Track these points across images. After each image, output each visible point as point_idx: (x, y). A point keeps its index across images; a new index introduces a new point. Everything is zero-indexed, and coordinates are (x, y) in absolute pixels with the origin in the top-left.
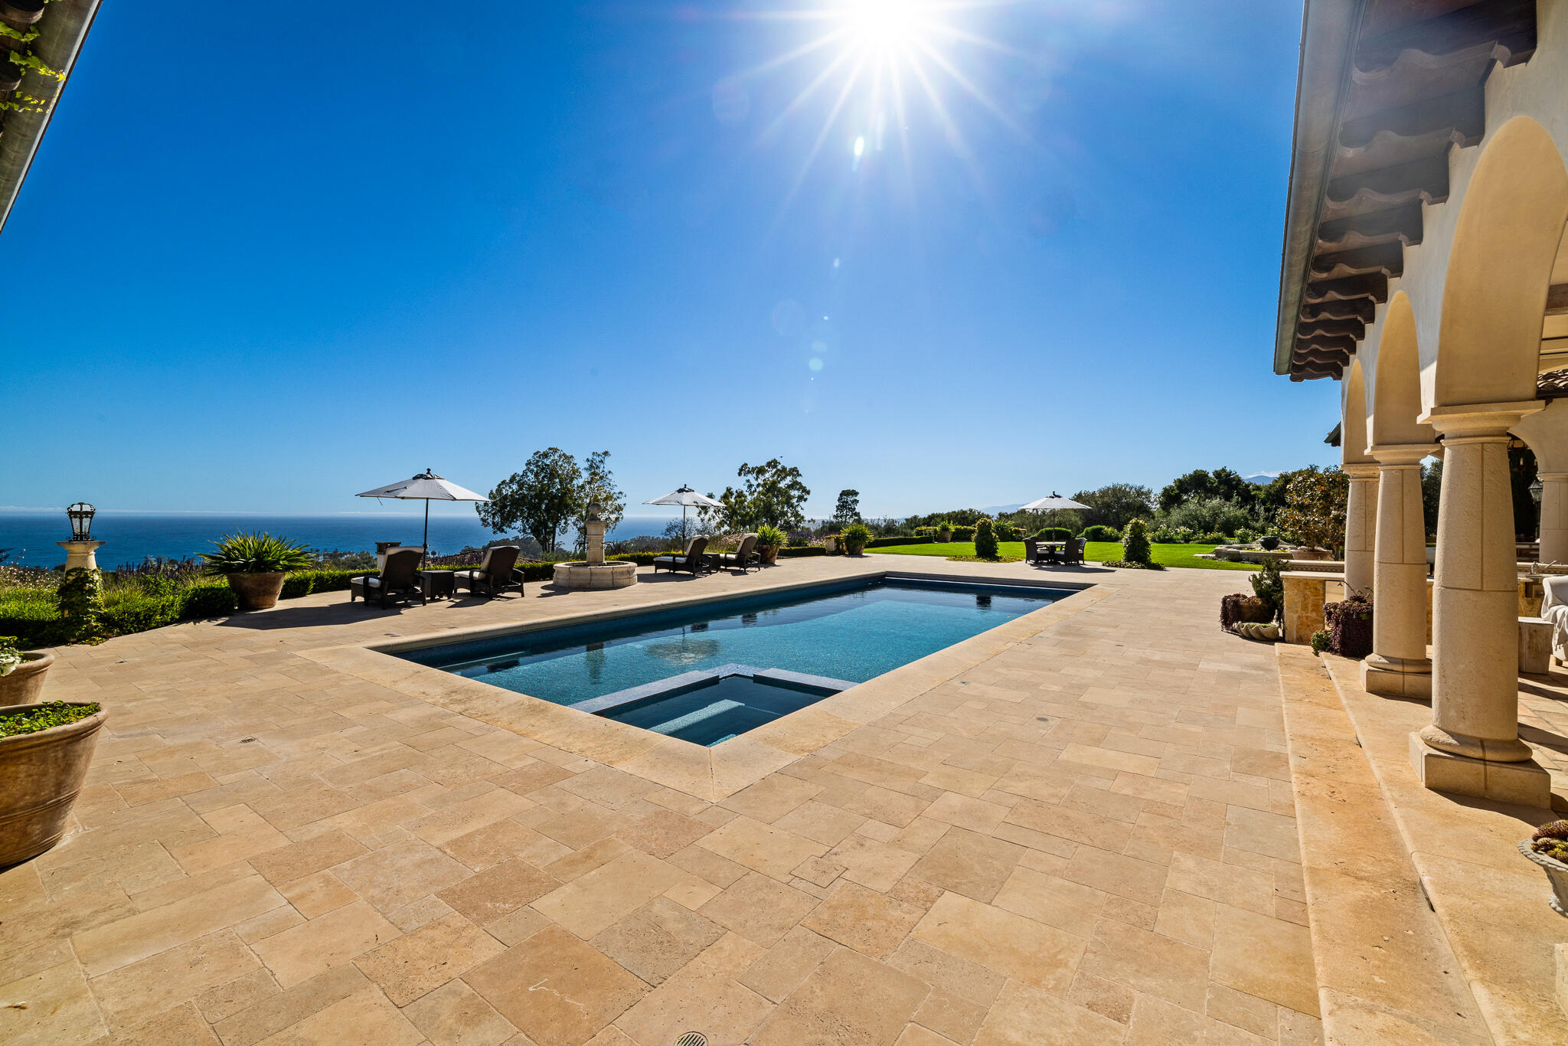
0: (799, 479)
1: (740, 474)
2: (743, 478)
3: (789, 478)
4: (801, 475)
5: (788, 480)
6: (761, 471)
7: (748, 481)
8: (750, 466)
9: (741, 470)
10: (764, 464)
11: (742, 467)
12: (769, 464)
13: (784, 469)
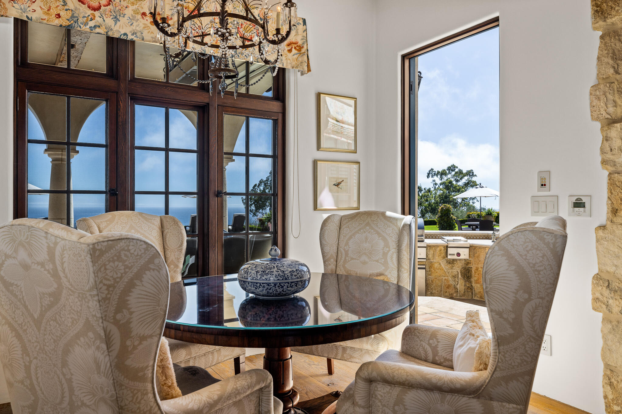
0: (474, 179)
1: (428, 177)
2: (431, 179)
3: (466, 178)
4: (476, 176)
5: (465, 180)
6: (443, 174)
7: (434, 181)
8: (436, 170)
9: (429, 174)
10: (446, 168)
11: (430, 171)
12: (449, 168)
13: (461, 172)
